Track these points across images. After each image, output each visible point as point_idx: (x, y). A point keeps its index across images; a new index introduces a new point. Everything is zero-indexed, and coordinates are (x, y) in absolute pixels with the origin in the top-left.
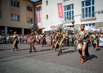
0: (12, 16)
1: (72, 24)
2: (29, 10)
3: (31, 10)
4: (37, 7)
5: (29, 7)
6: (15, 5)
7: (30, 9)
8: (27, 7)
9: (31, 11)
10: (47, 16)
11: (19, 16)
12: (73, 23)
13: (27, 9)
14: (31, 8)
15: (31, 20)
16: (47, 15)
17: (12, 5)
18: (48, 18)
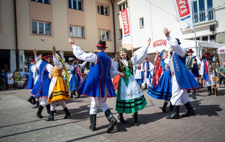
0: (71, 29)
1: (211, 30)
2: (102, 13)
3: (106, 12)
4: (118, 3)
5: (102, 7)
6: (75, 8)
7: (105, 10)
8: (98, 7)
9: (107, 15)
10: (142, 20)
11: (84, 27)
12: (212, 28)
13: (99, 12)
14: (106, 8)
15: (107, 33)
16: (140, 19)
17: (70, 7)
18: (143, 25)
